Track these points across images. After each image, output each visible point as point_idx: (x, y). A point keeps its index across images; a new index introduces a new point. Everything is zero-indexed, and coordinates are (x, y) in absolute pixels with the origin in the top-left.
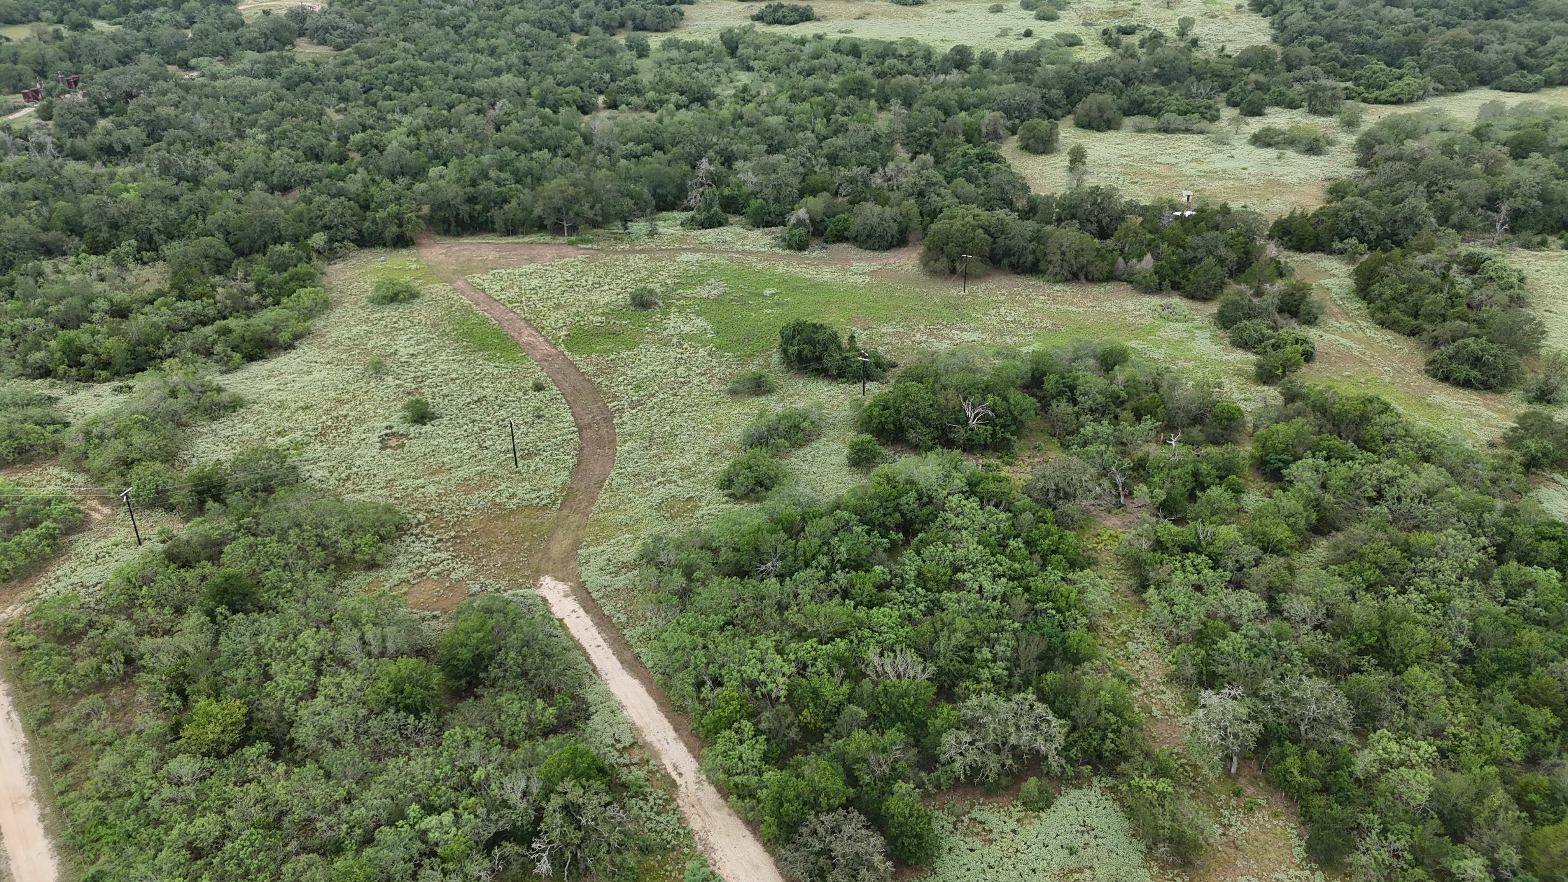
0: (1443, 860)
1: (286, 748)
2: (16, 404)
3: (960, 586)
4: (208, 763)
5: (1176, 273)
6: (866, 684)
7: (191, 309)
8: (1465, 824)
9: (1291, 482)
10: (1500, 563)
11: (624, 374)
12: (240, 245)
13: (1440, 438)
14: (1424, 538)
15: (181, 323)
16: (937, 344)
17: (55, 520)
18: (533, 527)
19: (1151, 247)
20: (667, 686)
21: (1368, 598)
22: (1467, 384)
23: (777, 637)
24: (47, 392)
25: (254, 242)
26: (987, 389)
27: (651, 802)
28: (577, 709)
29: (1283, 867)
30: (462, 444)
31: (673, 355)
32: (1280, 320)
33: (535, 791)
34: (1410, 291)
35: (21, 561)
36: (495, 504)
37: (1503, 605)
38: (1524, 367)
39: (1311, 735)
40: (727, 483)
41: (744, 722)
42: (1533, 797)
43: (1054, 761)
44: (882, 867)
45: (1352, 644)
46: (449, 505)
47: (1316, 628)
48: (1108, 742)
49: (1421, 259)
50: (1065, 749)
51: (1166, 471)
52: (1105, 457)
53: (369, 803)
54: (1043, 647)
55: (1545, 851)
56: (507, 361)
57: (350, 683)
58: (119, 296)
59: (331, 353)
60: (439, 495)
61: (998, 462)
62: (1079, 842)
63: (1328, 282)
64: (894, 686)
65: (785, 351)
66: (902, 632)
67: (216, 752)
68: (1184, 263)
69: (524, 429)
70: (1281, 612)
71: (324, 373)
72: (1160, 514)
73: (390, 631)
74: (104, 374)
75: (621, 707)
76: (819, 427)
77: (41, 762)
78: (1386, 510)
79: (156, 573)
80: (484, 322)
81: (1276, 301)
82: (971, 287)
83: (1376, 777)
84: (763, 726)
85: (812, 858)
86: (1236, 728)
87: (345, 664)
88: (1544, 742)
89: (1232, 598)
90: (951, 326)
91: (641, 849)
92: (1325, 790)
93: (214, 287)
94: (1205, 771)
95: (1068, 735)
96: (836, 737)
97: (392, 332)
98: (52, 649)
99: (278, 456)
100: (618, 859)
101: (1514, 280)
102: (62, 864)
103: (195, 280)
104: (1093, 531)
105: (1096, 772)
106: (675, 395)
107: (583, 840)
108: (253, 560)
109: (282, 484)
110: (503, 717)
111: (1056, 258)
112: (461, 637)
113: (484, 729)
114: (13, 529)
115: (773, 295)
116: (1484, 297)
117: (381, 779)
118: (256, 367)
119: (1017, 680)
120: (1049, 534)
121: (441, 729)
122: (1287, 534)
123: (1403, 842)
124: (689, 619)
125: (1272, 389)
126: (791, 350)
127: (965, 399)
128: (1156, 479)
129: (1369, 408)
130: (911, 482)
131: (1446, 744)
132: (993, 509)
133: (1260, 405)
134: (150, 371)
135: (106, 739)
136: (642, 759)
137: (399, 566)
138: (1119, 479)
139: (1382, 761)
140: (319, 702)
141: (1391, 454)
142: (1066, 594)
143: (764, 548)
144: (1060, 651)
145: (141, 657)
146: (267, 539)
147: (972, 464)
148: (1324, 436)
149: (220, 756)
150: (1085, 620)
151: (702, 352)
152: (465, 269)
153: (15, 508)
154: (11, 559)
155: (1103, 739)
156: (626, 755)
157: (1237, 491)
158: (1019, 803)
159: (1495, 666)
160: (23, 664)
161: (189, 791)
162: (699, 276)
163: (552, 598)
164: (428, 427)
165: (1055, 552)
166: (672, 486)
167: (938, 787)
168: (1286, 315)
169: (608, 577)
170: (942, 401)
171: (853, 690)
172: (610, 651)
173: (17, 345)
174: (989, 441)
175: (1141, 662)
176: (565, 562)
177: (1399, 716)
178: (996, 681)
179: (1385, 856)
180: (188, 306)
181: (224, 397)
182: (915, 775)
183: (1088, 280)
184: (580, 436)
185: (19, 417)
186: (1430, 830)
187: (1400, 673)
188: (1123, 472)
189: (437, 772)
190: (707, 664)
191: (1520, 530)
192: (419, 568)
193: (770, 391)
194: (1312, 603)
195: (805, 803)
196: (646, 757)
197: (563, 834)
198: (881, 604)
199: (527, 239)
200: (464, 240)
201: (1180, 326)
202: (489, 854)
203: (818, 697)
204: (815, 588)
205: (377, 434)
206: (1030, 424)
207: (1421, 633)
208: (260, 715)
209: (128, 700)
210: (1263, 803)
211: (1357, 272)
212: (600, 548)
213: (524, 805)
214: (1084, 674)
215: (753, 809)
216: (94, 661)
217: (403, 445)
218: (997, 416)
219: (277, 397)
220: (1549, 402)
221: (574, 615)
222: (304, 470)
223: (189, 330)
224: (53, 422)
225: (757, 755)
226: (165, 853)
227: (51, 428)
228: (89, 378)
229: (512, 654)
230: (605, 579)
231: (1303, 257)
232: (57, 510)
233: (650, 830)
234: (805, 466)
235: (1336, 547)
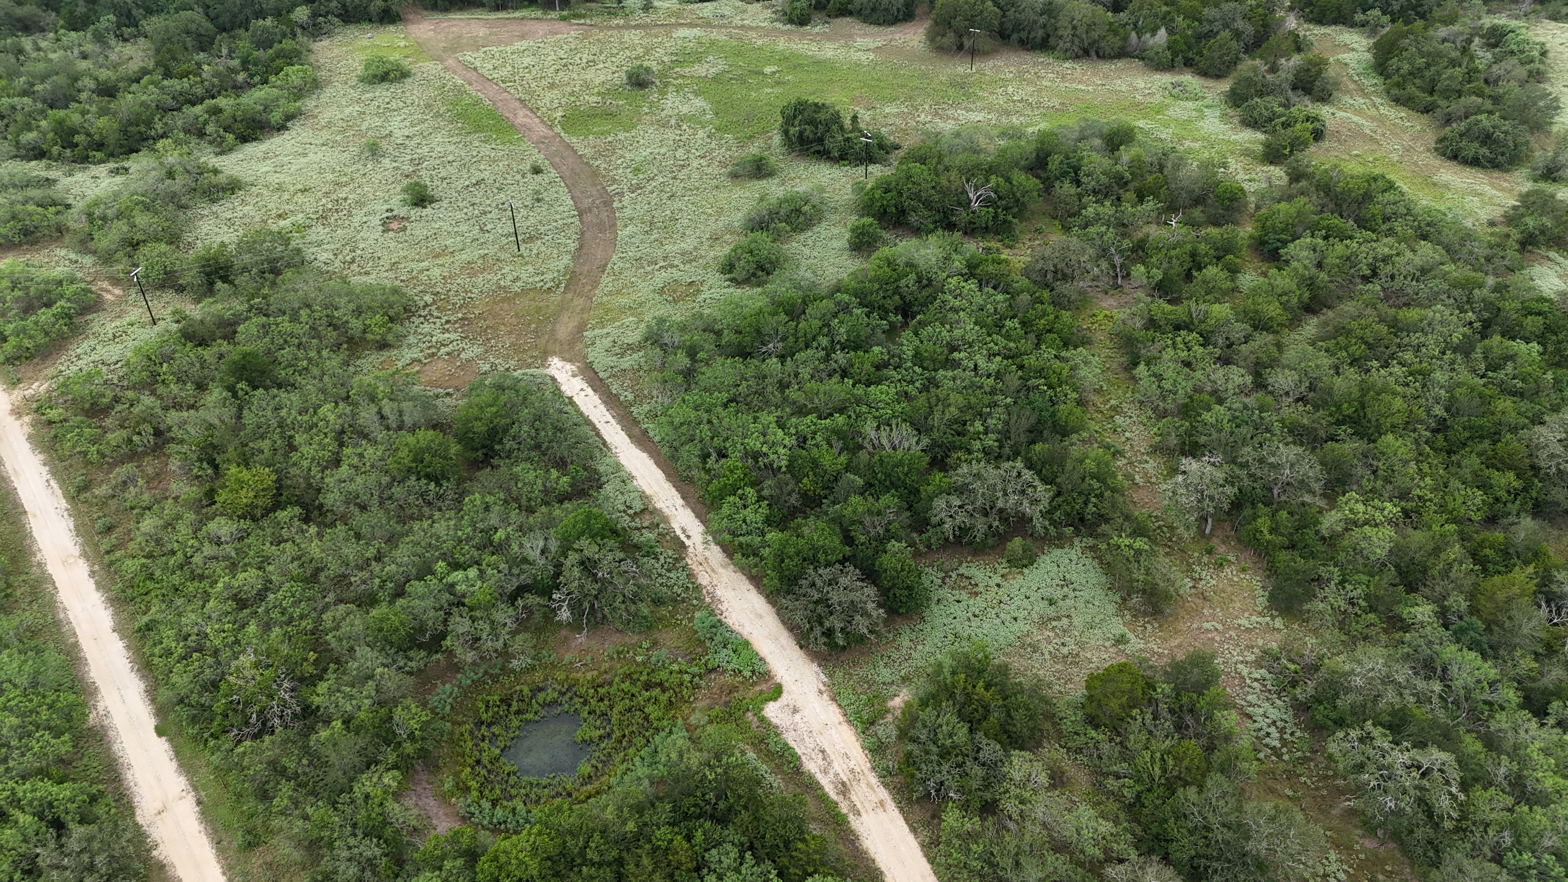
0: (1395, 608)
1: (316, 512)
2: (15, 186)
3: (956, 365)
4: (244, 524)
5: (1190, 48)
6: (863, 456)
7: (178, 88)
8: (1420, 576)
9: (1287, 262)
10: (1484, 337)
11: (622, 156)
12: (221, 20)
13: (1440, 216)
14: (1413, 314)
15: (170, 102)
16: (941, 125)
17: (69, 300)
18: (538, 310)
19: (1166, 20)
20: (674, 458)
21: (1351, 373)
22: (1474, 162)
23: (779, 413)
24: (44, 174)
25: (235, 16)
26: (991, 170)
27: (662, 560)
28: (589, 479)
29: (1246, 615)
30: (463, 228)
31: (672, 136)
32: (1293, 98)
33: (553, 550)
34: (1428, 65)
35: (41, 339)
36: (500, 287)
37: (1482, 377)
38: (1534, 145)
39: (1283, 498)
40: (728, 267)
41: (748, 489)
42: (1487, 551)
43: (1039, 523)
44: (874, 614)
45: (1331, 415)
46: (454, 287)
47: (1297, 400)
48: (1090, 506)
49: (1443, 31)
50: (1048, 512)
51: (1164, 251)
52: (1105, 238)
53: (399, 560)
54: (1033, 420)
55: (1491, 599)
56: (503, 143)
57: (371, 453)
58: (104, 74)
59: (325, 135)
60: (444, 278)
61: (999, 245)
62: (1058, 594)
63: (1346, 57)
64: (889, 456)
65: (786, 133)
66: (898, 408)
67: (250, 514)
68: (1199, 37)
69: (524, 212)
70: (1265, 387)
71: (320, 155)
72: (1156, 294)
73: (406, 405)
74: (99, 155)
75: (632, 477)
76: (820, 210)
77: (84, 525)
78: (1379, 288)
79: (174, 351)
80: (477, 102)
81: (1291, 77)
82: (978, 65)
83: (1340, 536)
84: (766, 493)
85: (811, 606)
86: (1211, 491)
87: (366, 436)
88: (1505, 504)
89: (1219, 374)
90: (956, 105)
91: (653, 601)
92: (1292, 546)
93: (199, 65)
94: (1181, 530)
95: (1053, 499)
96: (834, 503)
97: (386, 112)
98: (82, 422)
99: (282, 238)
100: (633, 608)
101: (1536, 53)
102: (116, 614)
103: (180, 57)
104: (1089, 312)
105: (1077, 533)
106: (674, 178)
107: (600, 591)
108: (267, 340)
109: (288, 266)
110: (520, 485)
111: (1067, 33)
112: (476, 411)
113: (502, 495)
114: (28, 309)
115: (774, 73)
116: (1502, 72)
117: (407, 540)
118: (251, 149)
119: (1007, 450)
120: (1044, 314)
121: (462, 494)
122: (1278, 311)
123: (1359, 591)
124: (693, 396)
125: (1278, 169)
126: (792, 130)
127: (967, 182)
128: (1154, 259)
129: (1373, 186)
130: (910, 265)
131: (1410, 505)
132: (991, 291)
133: (1264, 185)
134: (144, 152)
135: (144, 504)
136: (651, 524)
137: (410, 346)
138: (1118, 260)
139: (1347, 521)
140: (344, 470)
141: (1391, 232)
142: (1058, 370)
143: (766, 330)
144: (1050, 424)
145: (169, 429)
146: (279, 319)
147: (973, 247)
148: (1325, 215)
149: (254, 519)
150: (1075, 395)
151: (701, 134)
152: (455, 47)
153: (28, 288)
154: (31, 337)
155: (1085, 504)
156: (637, 520)
157: (1233, 271)
158: (1004, 561)
159: (1467, 434)
160: (56, 436)
161: (229, 550)
162: (697, 53)
163: (561, 377)
164: (428, 211)
165: (1049, 331)
166: (674, 270)
167: (929, 547)
168: (1300, 92)
169: (614, 358)
170: (944, 182)
171: (850, 461)
172: (619, 427)
173: (7, 126)
174: (991, 223)
175: (1127, 434)
176: (572, 343)
177: (1369, 480)
178: (986, 451)
179: (1342, 603)
180: (175, 84)
181: (222, 179)
182: (907, 535)
183: (1098, 56)
184: (581, 220)
185: (20, 198)
186: (1385, 580)
187: (1374, 441)
188: (1121, 252)
189: (460, 533)
190: (712, 438)
191: (1507, 305)
192: (429, 348)
193: (771, 174)
194: (1297, 377)
195: (804, 560)
196: (655, 521)
197: (581, 586)
198: (878, 383)
199: (517, 14)
200: (452, 16)
201: (1190, 104)
202: (513, 605)
203: (817, 466)
204: (815, 368)
205: (378, 217)
206: (1032, 206)
207: (1398, 403)
208: (289, 482)
209: (161, 470)
210: (1233, 559)
211: (1376, 45)
212: (605, 331)
213: (543, 562)
214: (1072, 444)
215: (756, 566)
216: (124, 433)
217: (405, 229)
218: (1000, 198)
219: (274, 179)
220: (1554, 180)
221: (583, 393)
222: (309, 252)
223: (179, 109)
224: (54, 204)
225: (759, 518)
226: (211, 604)
227: (52, 209)
228: (84, 160)
229: (526, 428)
230: (611, 360)
231: (1323, 30)
232: (70, 290)
233: (661, 585)
234: (806, 251)
235: (1326, 324)
